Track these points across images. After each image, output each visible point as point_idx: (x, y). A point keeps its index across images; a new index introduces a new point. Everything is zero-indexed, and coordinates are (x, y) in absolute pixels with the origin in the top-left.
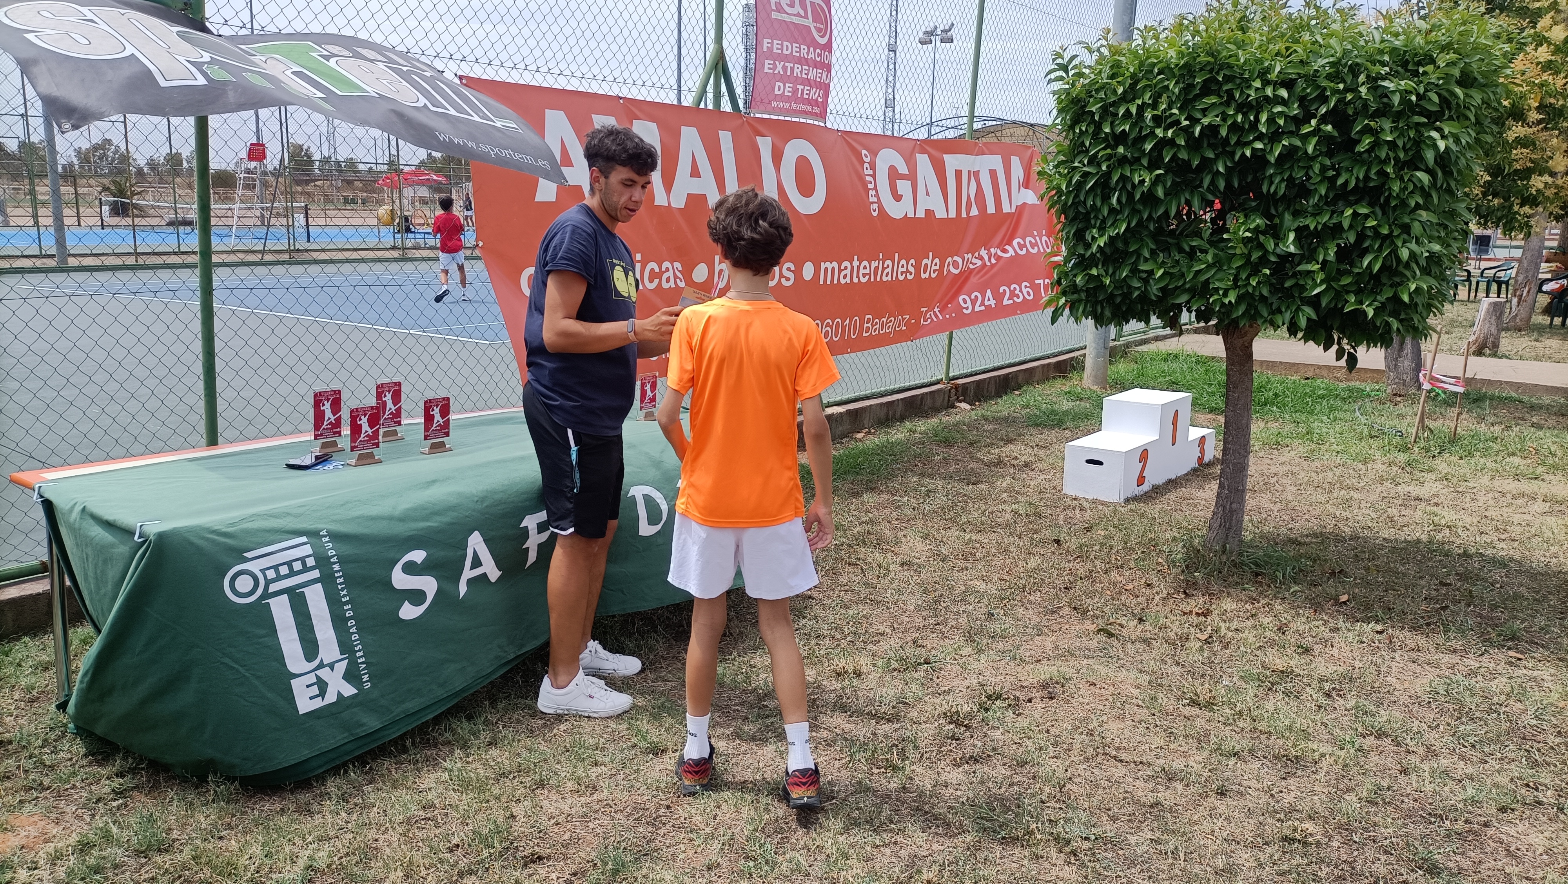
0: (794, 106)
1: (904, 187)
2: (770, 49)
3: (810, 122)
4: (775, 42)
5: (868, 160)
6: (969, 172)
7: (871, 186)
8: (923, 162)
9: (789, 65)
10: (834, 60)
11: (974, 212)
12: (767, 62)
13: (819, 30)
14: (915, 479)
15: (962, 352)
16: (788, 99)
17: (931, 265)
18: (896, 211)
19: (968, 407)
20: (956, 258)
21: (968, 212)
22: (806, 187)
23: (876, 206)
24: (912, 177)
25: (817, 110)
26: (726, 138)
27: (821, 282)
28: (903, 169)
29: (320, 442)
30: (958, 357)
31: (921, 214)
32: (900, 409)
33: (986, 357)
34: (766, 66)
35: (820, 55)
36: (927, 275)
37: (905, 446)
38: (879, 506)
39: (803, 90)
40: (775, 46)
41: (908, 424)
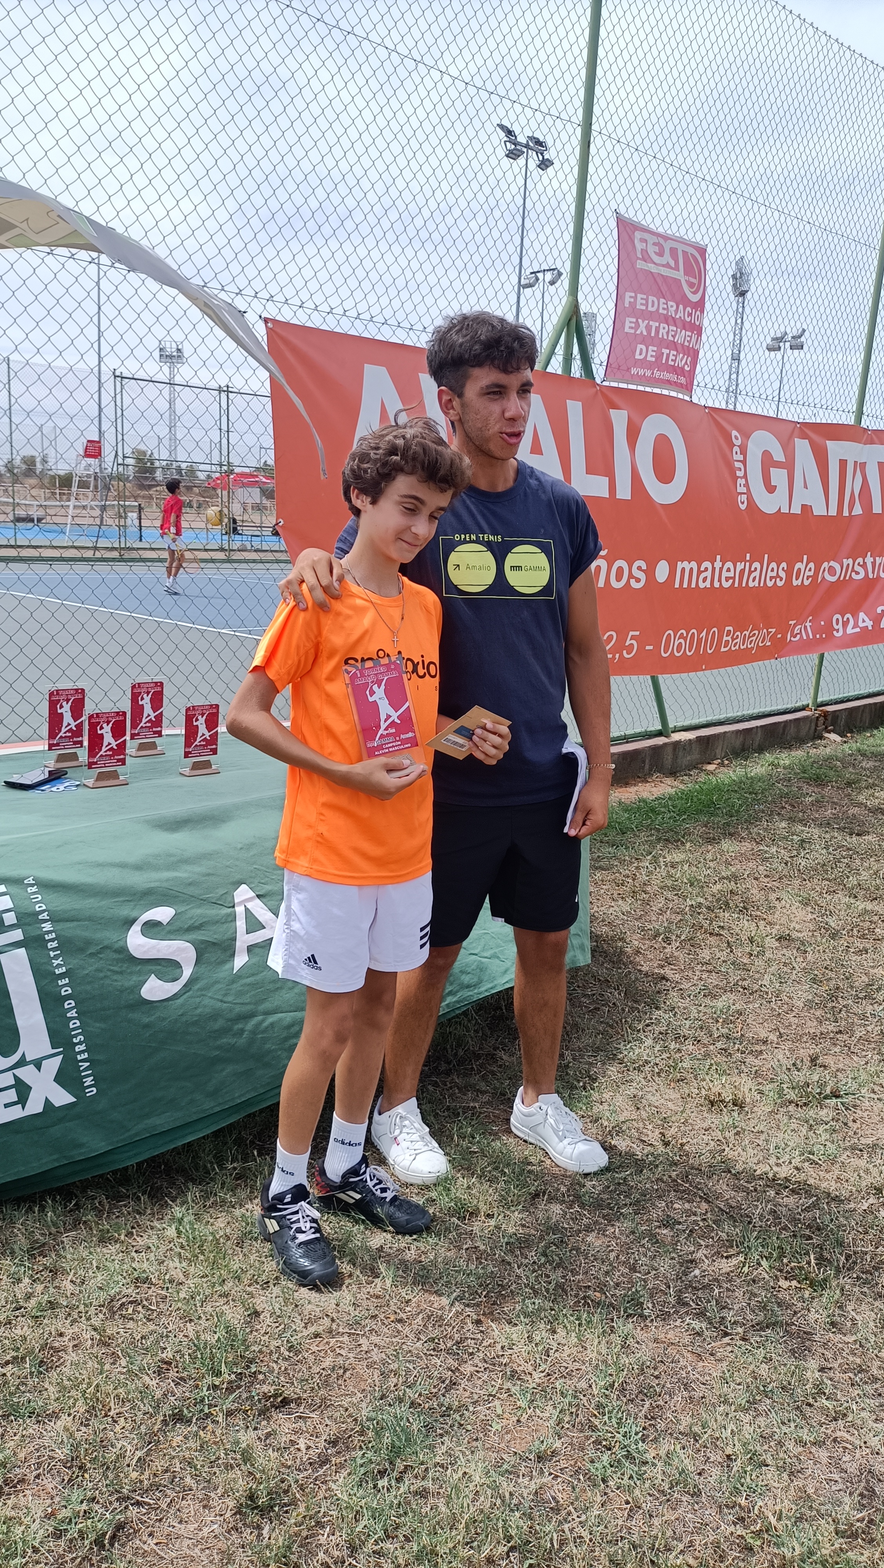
0: (657, 374)
1: (779, 476)
2: (633, 305)
3: (674, 394)
4: (639, 296)
5: (738, 442)
6: (856, 462)
7: (740, 474)
8: (803, 448)
9: (654, 324)
10: (706, 323)
11: (858, 510)
12: (628, 320)
13: (691, 285)
14: (784, 824)
15: (834, 675)
16: (650, 366)
17: (805, 569)
18: (768, 504)
19: (838, 738)
20: (832, 563)
21: (850, 511)
22: (665, 473)
23: (744, 497)
24: (789, 466)
25: (683, 380)
26: (575, 410)
27: (677, 585)
28: (779, 455)
29: (55, 754)
30: (829, 679)
31: (796, 510)
32: (758, 738)
33: (862, 681)
34: (627, 325)
35: (690, 315)
36: (799, 582)
37: (769, 781)
38: (742, 857)
39: (668, 355)
40: (639, 301)
41: (768, 757)
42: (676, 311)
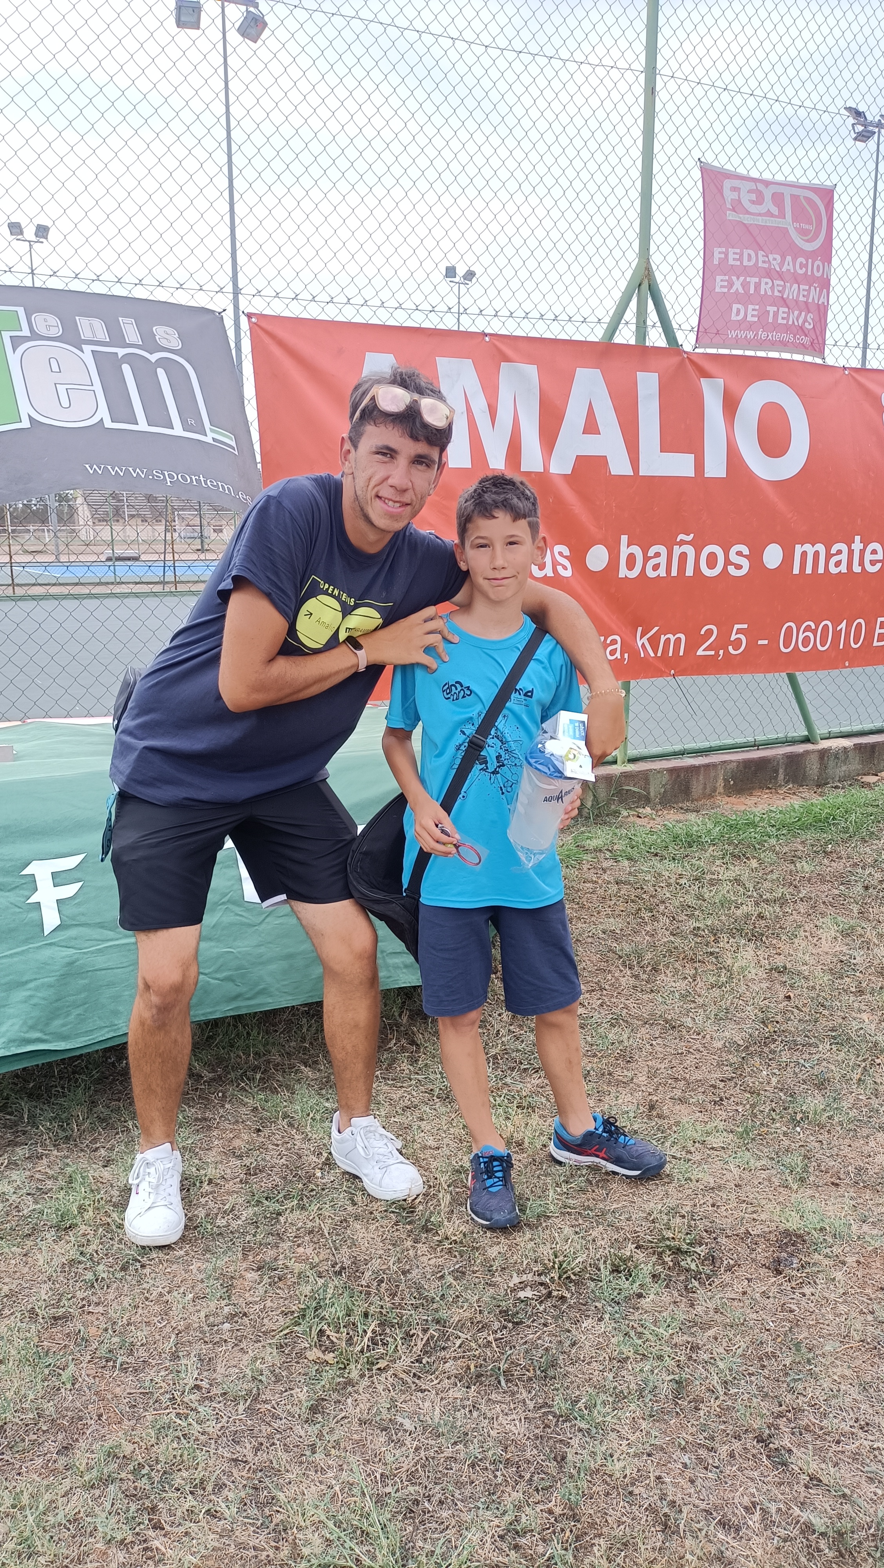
0: (762, 335)
2: (724, 261)
3: (787, 356)
4: (731, 251)
9: (753, 281)
10: (834, 273)
12: (718, 278)
16: (753, 327)
22: (774, 445)
25: (806, 341)
26: (647, 383)
27: (795, 571)
34: (720, 284)
39: (776, 314)
40: (731, 256)
42: (781, 265)
